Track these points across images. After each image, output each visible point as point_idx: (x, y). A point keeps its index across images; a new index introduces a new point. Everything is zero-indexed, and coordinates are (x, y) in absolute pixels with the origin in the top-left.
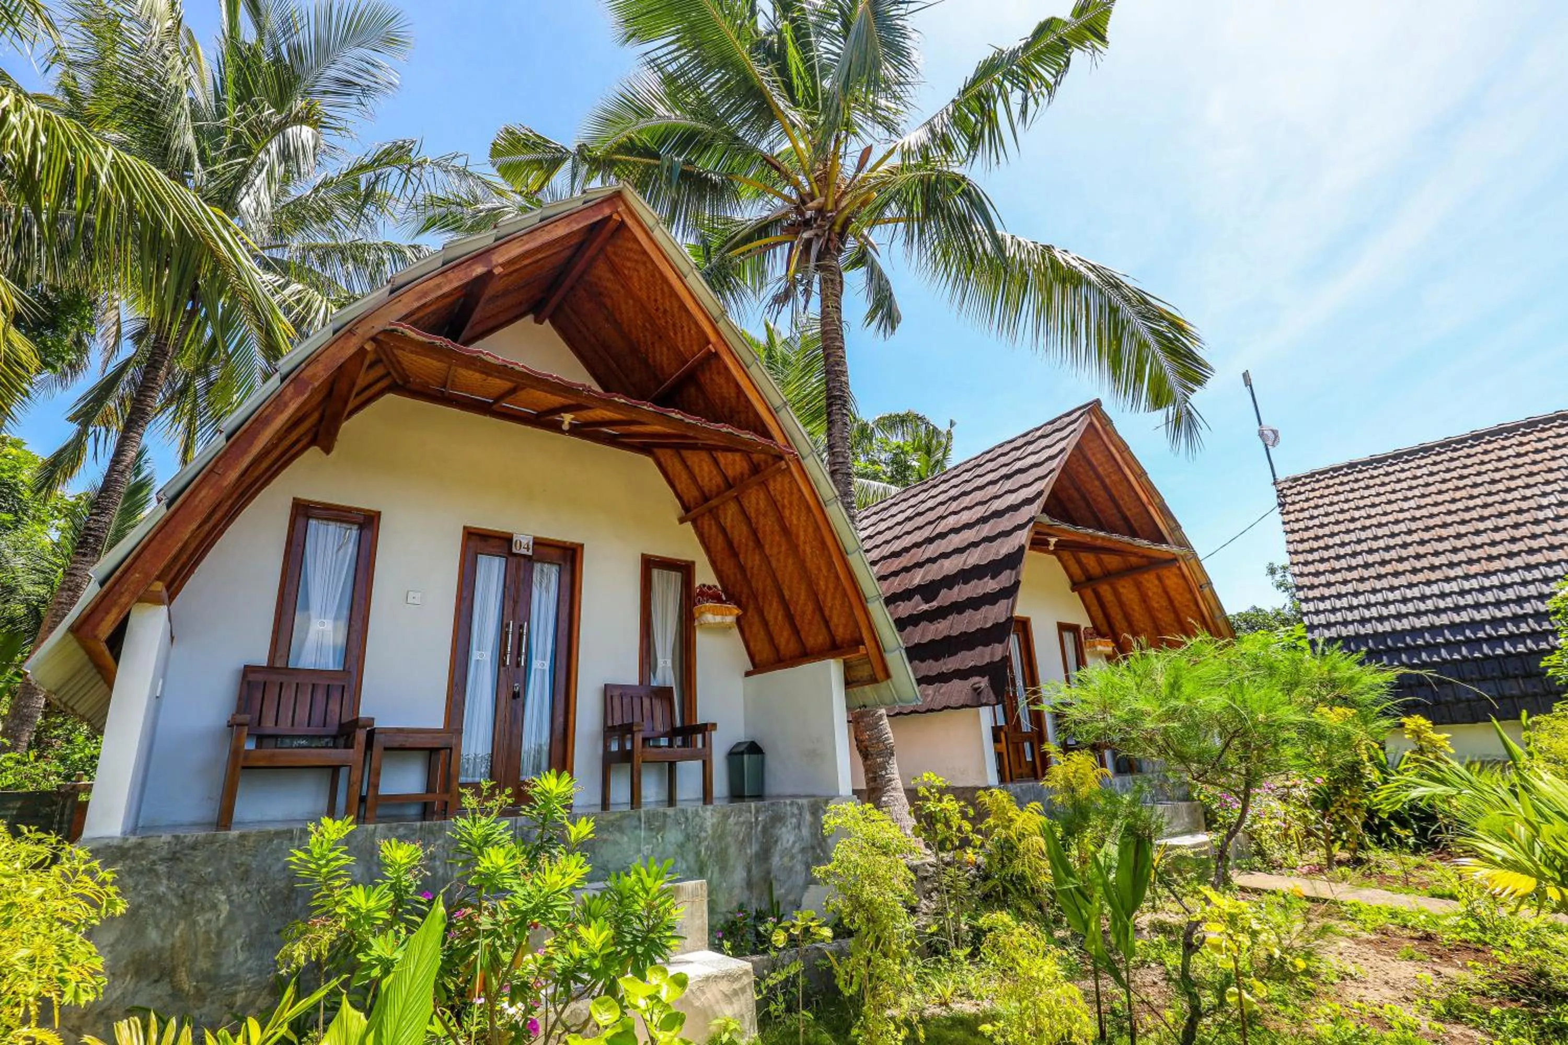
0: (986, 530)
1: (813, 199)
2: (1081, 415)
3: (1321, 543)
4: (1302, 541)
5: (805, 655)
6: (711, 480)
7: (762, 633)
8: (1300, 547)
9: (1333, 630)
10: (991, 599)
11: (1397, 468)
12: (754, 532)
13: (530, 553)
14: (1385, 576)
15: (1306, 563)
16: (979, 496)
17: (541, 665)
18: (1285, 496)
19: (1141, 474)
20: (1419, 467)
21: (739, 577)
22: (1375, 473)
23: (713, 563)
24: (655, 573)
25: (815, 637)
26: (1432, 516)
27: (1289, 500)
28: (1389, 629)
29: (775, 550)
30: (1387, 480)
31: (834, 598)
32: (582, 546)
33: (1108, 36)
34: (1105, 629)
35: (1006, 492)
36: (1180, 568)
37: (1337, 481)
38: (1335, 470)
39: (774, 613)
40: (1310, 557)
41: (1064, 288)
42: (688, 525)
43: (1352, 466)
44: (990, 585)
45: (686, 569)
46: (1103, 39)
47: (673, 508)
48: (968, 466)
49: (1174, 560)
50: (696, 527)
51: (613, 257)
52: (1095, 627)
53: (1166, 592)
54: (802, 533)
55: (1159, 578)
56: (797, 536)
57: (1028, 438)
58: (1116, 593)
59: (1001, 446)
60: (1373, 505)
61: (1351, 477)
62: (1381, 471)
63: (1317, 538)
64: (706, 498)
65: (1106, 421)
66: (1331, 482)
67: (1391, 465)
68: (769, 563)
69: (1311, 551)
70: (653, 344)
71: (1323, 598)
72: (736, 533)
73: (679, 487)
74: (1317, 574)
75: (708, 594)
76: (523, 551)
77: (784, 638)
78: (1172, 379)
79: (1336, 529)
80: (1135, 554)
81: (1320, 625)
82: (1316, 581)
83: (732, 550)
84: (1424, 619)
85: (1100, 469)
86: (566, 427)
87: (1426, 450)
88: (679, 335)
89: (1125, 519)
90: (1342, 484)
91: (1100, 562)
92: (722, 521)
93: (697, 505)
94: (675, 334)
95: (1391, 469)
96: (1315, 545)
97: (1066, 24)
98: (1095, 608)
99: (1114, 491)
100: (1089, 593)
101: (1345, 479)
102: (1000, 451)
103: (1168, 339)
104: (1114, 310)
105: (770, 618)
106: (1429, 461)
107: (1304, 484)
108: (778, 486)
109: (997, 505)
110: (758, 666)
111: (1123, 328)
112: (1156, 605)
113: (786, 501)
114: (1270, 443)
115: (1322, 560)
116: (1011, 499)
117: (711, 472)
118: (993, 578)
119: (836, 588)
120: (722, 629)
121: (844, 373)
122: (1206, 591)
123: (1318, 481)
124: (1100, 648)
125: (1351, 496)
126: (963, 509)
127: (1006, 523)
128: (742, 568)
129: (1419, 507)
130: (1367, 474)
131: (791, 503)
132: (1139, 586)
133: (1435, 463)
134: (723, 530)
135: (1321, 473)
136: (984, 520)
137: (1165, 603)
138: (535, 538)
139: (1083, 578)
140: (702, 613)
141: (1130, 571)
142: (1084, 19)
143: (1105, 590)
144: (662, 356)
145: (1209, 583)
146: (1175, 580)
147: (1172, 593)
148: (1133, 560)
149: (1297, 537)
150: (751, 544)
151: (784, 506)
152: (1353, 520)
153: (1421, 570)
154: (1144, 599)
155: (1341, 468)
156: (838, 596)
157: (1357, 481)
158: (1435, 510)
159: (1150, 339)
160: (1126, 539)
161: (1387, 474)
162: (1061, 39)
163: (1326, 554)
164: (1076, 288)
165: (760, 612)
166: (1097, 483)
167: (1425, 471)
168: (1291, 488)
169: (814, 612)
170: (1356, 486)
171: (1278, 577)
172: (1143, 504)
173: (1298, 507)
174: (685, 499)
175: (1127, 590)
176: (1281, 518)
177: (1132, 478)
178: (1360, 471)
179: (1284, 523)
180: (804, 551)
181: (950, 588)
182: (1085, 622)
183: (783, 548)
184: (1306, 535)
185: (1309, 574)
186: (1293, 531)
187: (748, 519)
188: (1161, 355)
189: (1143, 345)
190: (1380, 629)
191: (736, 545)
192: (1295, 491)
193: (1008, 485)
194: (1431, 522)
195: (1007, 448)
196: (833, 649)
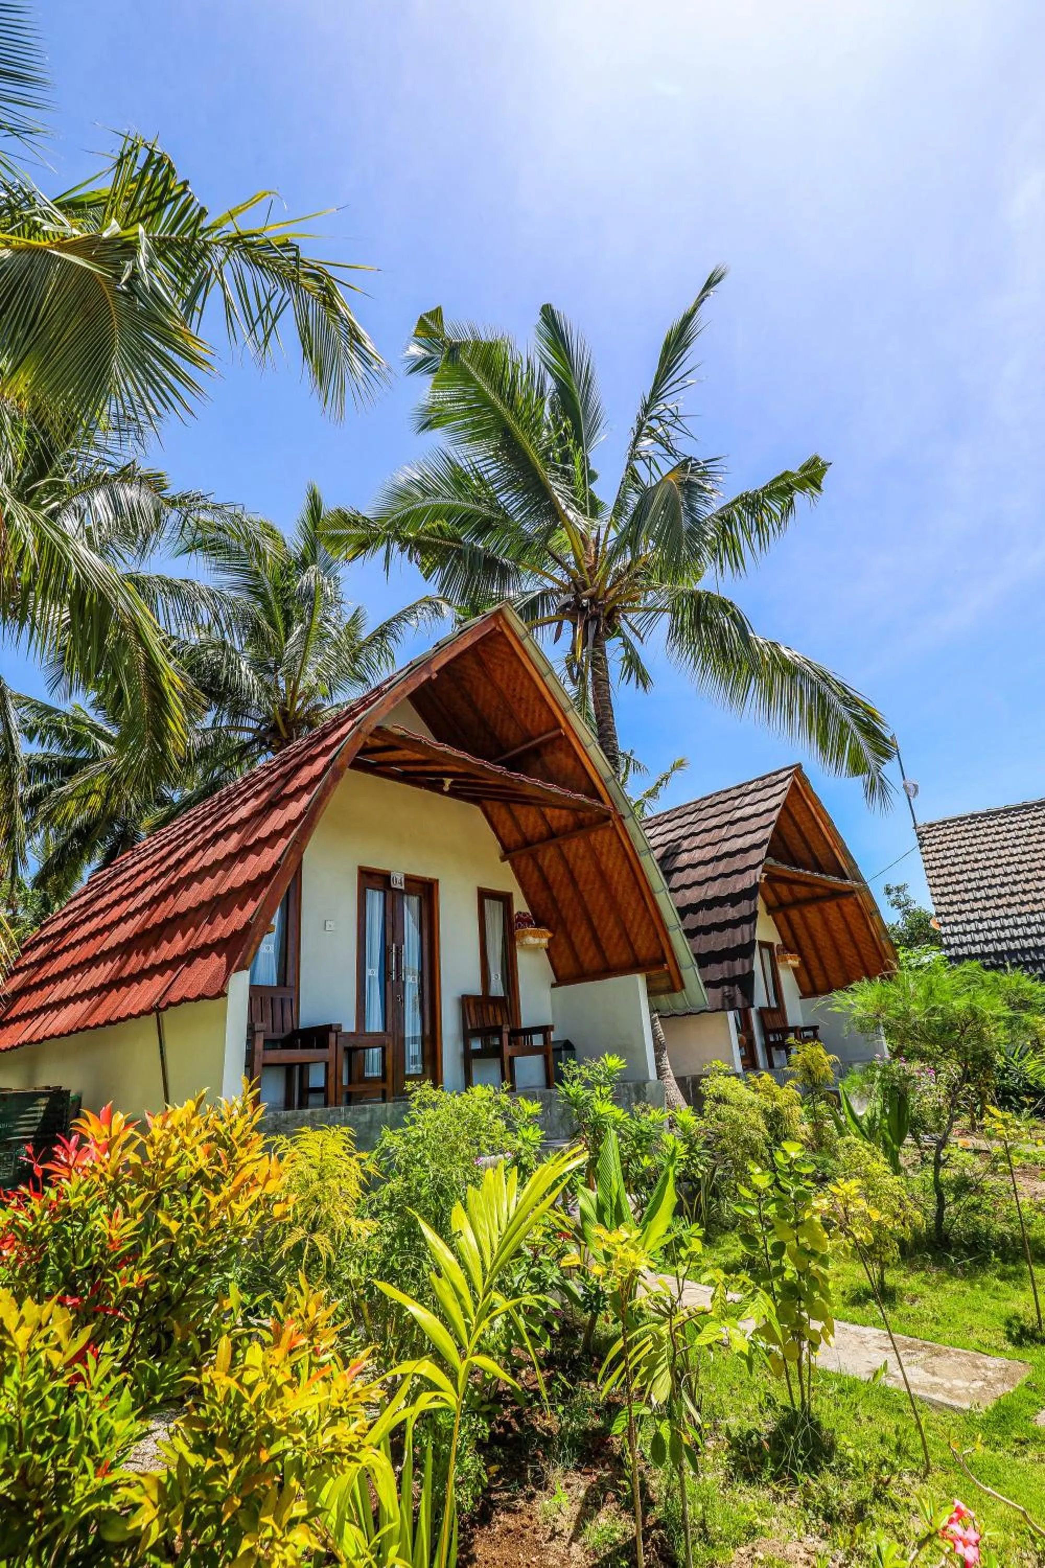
0: (722, 867)
1: (585, 588)
2: (789, 776)
3: (954, 879)
4: (939, 876)
5: (607, 971)
6: (535, 828)
7: (568, 952)
8: (938, 881)
9: (965, 948)
10: (734, 924)
11: (1007, 820)
12: (571, 873)
13: (403, 887)
14: (1002, 906)
15: (943, 895)
16: (707, 837)
17: (411, 981)
18: (924, 839)
19: (829, 823)
20: (1023, 821)
21: (549, 906)
22: (991, 823)
23: (526, 895)
24: (486, 901)
25: (618, 955)
26: (1033, 860)
27: (927, 842)
28: (1005, 948)
29: (589, 887)
30: (1000, 829)
31: (640, 926)
32: (437, 881)
33: (822, 486)
34: (793, 945)
35: (733, 837)
36: (856, 899)
37: (963, 828)
38: (961, 819)
39: (581, 935)
40: (946, 890)
41: (783, 675)
42: (507, 863)
43: (973, 816)
44: (731, 913)
45: (505, 899)
46: (818, 488)
47: (495, 848)
48: (688, 810)
49: (852, 892)
50: (513, 865)
51: (482, 654)
52: (784, 944)
53: (844, 917)
54: (616, 876)
55: (839, 906)
56: (612, 877)
57: (743, 790)
58: (803, 917)
59: (718, 794)
60: (991, 850)
61: (973, 826)
62: (996, 822)
63: (950, 874)
64: (527, 843)
65: (805, 780)
66: (959, 829)
67: (1003, 817)
68: (581, 897)
69: (946, 885)
70: (502, 721)
71: (956, 923)
72: (552, 872)
73: (501, 831)
74: (951, 903)
75: (523, 920)
76: (398, 886)
77: (589, 957)
78: (868, 753)
79: (964, 867)
80: (821, 887)
81: (955, 945)
82: (951, 909)
83: (546, 884)
84: (1030, 941)
85: (797, 818)
86: (446, 789)
87: (1027, 807)
88: (530, 717)
89: (814, 858)
90: (967, 831)
91: (791, 891)
92: (540, 861)
93: (518, 848)
94: (526, 716)
95: (1002, 821)
96: (949, 880)
97: (794, 475)
98: (785, 928)
99: (807, 835)
100: (781, 916)
101: (969, 827)
102: (718, 799)
103: (862, 721)
104: (822, 697)
105: (577, 941)
106: (1029, 816)
107: (938, 830)
108: (599, 839)
109: (727, 847)
110: (561, 980)
111: (829, 711)
112: (835, 928)
113: (605, 850)
114: (911, 794)
115: (955, 893)
116: (739, 843)
117: (536, 822)
118: (732, 906)
119: (643, 918)
120: (535, 949)
121: (614, 737)
122: (875, 917)
123: (948, 827)
124: (790, 962)
125: (974, 841)
126: (695, 848)
127: (738, 863)
128: (554, 901)
129: (1024, 853)
130: (985, 824)
131: (609, 851)
132: (821, 911)
133: (1034, 818)
134: (540, 869)
135: (950, 821)
136: (718, 859)
137: (842, 926)
138: (406, 875)
139: (777, 904)
140: (523, 936)
141: (814, 899)
142: (808, 473)
143: (794, 915)
144: (509, 731)
145: (878, 911)
146: (852, 908)
147: (849, 919)
148: (819, 891)
149: (934, 873)
150: (565, 881)
151: (601, 854)
152: (976, 861)
153: (1028, 902)
154: (826, 922)
155: (966, 818)
156: (644, 924)
157: (978, 829)
158: (1036, 856)
159: (851, 722)
160: (817, 874)
161: (1000, 825)
162: (788, 484)
163: (958, 888)
164: (792, 677)
165: (568, 936)
166: (794, 828)
167: (1027, 824)
168: (928, 832)
169: (620, 936)
170: (977, 833)
171: (893, 897)
172: (829, 846)
173: (934, 848)
174: (506, 841)
175: (812, 915)
176: (921, 857)
177: (822, 826)
178: (980, 821)
179: (925, 861)
180: (616, 889)
181: (695, 913)
182: (777, 940)
183: (597, 886)
184: (942, 871)
185: (945, 903)
186: (931, 868)
187: (566, 862)
188: (858, 734)
189: (844, 725)
190: (999, 948)
191: (550, 881)
192: (931, 835)
193: (734, 830)
194: (1033, 865)
195: (724, 797)
196: (634, 966)
